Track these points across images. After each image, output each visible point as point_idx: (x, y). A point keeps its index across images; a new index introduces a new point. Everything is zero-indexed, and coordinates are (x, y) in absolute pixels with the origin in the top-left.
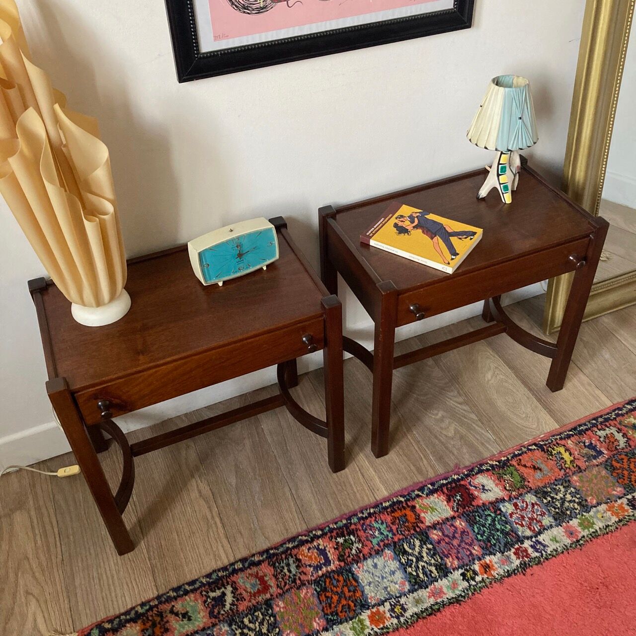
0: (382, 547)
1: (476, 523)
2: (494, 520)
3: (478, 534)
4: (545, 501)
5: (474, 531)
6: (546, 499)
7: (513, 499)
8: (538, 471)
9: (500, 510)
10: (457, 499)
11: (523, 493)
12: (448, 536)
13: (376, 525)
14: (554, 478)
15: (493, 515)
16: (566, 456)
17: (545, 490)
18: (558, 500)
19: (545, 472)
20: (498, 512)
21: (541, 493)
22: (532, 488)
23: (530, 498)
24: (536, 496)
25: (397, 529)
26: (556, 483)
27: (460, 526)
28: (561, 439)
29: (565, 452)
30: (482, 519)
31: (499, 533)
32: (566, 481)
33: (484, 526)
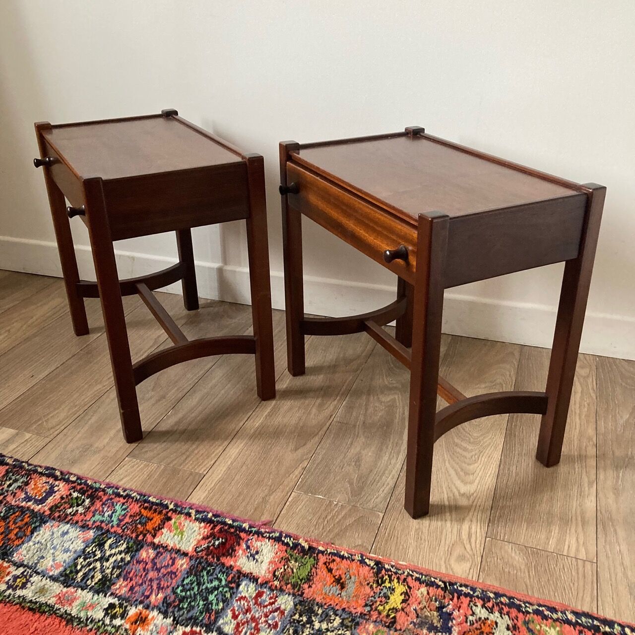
0: (94, 526)
1: (195, 575)
2: (216, 588)
3: (183, 586)
4: (297, 617)
5: (183, 581)
6: (301, 616)
7: (265, 587)
8: (338, 587)
9: (238, 586)
10: (214, 543)
11: (287, 591)
12: (155, 564)
13: (118, 507)
14: (344, 606)
15: (223, 583)
16: (396, 600)
17: (316, 608)
18: (313, 629)
19: (343, 594)
20: (233, 585)
21: (306, 607)
22: (304, 595)
23: (286, 602)
24: (295, 605)
25: (127, 523)
26: (339, 612)
27: (179, 566)
28: (417, 579)
29: (401, 595)
30: (208, 577)
31: (201, 603)
32: (353, 620)
33: (199, 584)
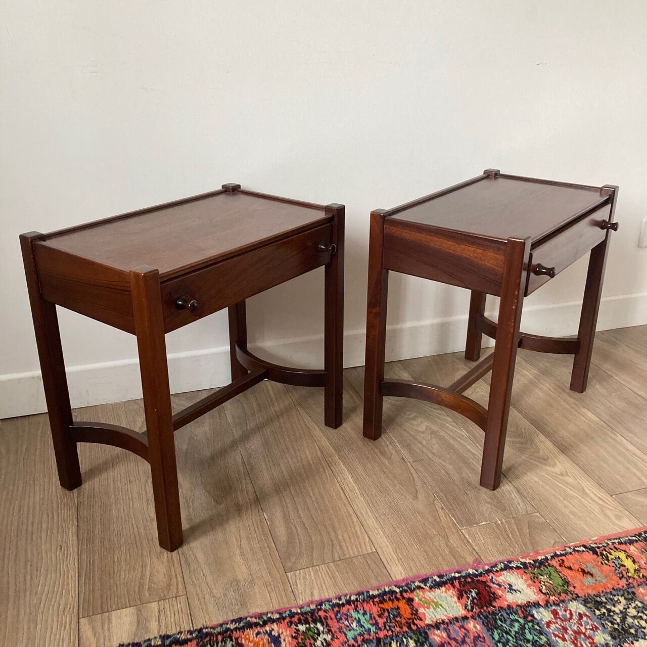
0: (360, 643)
1: (496, 628)
2: (523, 628)
3: (499, 641)
4: (598, 612)
5: (493, 638)
6: (599, 610)
7: (551, 606)
8: (589, 576)
9: (532, 616)
10: (472, 596)
11: (566, 600)
12: (455, 639)
13: (354, 615)
14: (611, 587)
15: (522, 621)
16: (628, 563)
17: (598, 599)
18: (617, 614)
19: (597, 578)
20: (530, 618)
21: (593, 602)
22: (580, 595)
23: (576, 607)
24: (585, 605)
25: (384, 623)
26: (614, 592)
27: (474, 629)
28: (620, 543)
29: (627, 558)
30: (505, 624)
32: (628, 592)
33: (507, 633)
